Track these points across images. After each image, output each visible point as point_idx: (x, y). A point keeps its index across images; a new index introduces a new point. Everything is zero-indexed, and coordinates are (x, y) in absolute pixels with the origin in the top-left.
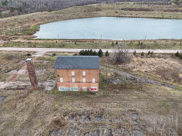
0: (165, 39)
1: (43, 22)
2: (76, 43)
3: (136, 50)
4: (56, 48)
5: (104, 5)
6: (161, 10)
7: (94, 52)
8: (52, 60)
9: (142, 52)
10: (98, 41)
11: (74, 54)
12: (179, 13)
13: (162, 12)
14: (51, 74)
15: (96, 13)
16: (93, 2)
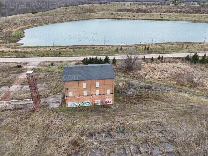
0: (170, 43)
1: (27, 26)
2: (74, 50)
3: (146, 55)
4: (52, 57)
5: (97, 6)
6: (159, 11)
7: (99, 60)
8: (50, 72)
9: (152, 57)
10: (99, 46)
11: (75, 63)
12: (178, 14)
13: (161, 14)
14: (54, 88)
15: (89, 15)
16: (84, 2)
